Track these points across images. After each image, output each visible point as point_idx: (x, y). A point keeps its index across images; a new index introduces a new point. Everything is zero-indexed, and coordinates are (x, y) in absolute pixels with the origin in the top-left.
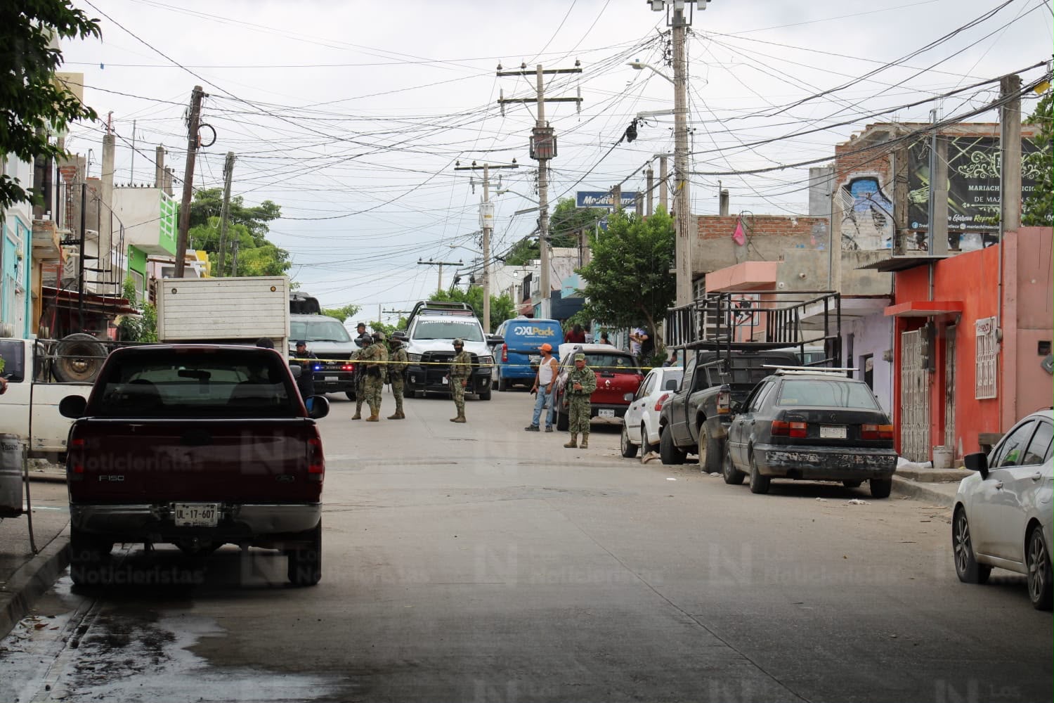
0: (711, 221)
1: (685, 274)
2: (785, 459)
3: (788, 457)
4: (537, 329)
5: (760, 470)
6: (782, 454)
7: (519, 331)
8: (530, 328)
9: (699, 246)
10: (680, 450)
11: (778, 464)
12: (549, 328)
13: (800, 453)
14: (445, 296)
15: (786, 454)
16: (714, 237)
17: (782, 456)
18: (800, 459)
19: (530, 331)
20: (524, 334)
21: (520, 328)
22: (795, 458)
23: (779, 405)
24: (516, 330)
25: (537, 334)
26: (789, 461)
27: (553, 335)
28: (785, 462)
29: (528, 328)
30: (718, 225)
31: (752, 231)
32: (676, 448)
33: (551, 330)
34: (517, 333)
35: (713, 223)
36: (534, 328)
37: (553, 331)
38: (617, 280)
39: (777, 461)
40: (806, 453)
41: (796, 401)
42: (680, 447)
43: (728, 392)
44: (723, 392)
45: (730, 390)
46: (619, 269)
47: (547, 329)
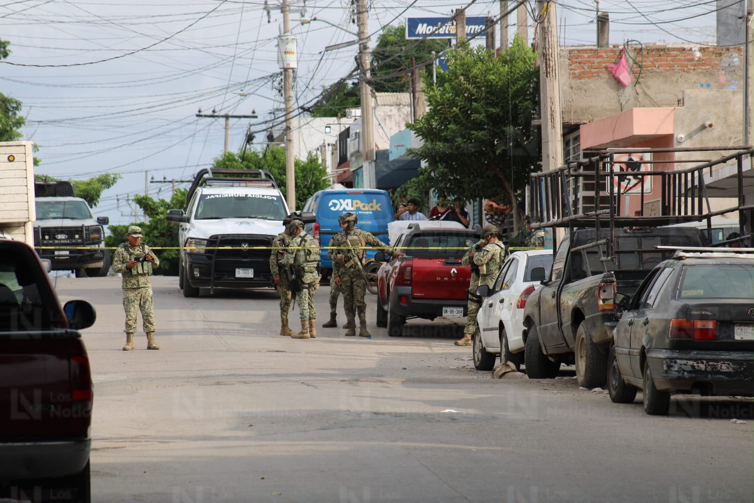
0: (586, 55)
1: (553, 127)
2: (689, 368)
3: (693, 366)
4: (359, 202)
5: (656, 384)
6: (685, 362)
7: (335, 205)
8: (349, 201)
9: (572, 88)
10: (551, 359)
11: (681, 375)
12: (374, 201)
13: (708, 360)
14: (234, 160)
15: (691, 363)
16: (590, 75)
17: (685, 363)
18: (709, 369)
19: (350, 204)
20: (341, 209)
21: (335, 201)
22: (702, 367)
23: (680, 297)
24: (330, 204)
25: (358, 209)
26: (694, 370)
27: (379, 209)
28: (689, 372)
29: (347, 201)
30: (596, 60)
31: (640, 67)
32: (546, 357)
33: (377, 204)
34: (333, 209)
35: (589, 57)
36: (355, 201)
37: (379, 205)
38: (463, 137)
39: (678, 371)
40: (717, 361)
41: (701, 292)
42: (551, 355)
43: (613, 282)
44: (606, 282)
45: (614, 279)
46: (464, 122)
47: (372, 202)
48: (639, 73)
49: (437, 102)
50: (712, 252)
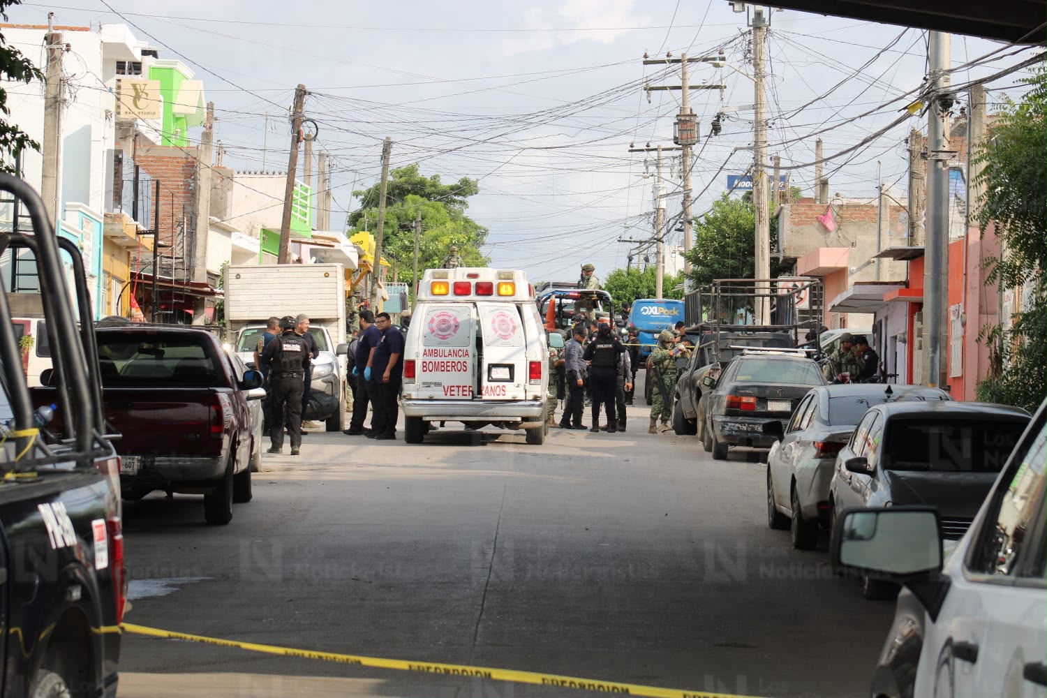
0: (803, 209)
1: (763, 260)
2: (736, 429)
3: (739, 428)
4: (662, 308)
5: (718, 439)
6: (733, 424)
7: (645, 310)
8: (656, 308)
9: (792, 232)
10: (690, 422)
11: (730, 433)
12: (674, 308)
13: (749, 424)
14: (623, 275)
15: (737, 425)
16: (806, 223)
17: (735, 425)
18: (749, 429)
19: (656, 310)
20: (649, 314)
21: (645, 308)
22: (745, 428)
23: (735, 381)
24: (642, 310)
25: (662, 314)
26: (739, 430)
27: (677, 314)
28: (736, 431)
29: (654, 307)
30: (810, 213)
31: (841, 218)
32: (687, 420)
33: (676, 310)
34: (643, 313)
35: (805, 210)
36: (660, 308)
37: (678, 311)
38: (719, 264)
39: (729, 431)
40: (755, 424)
41: (750, 378)
42: (690, 419)
43: (718, 370)
44: (714, 369)
45: (720, 367)
46: (721, 253)
47: (672, 309)
48: (841, 222)
49: (702, 238)
50: (769, 351)
